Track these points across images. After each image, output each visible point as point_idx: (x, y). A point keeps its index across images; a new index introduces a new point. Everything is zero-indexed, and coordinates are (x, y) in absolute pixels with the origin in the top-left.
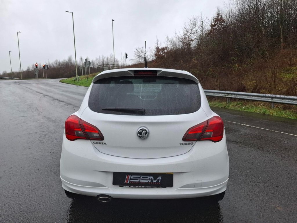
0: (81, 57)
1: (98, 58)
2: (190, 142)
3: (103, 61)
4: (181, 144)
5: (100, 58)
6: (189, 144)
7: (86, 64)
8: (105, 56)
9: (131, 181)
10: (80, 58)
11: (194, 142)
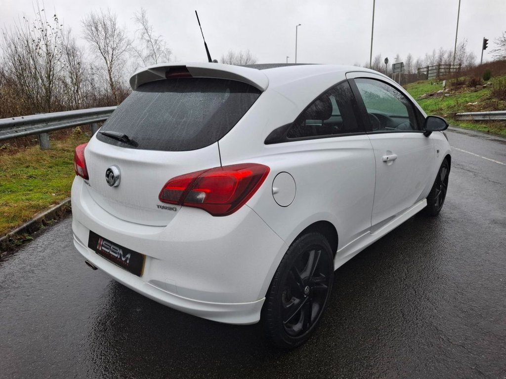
0: (398, 56)
1: (431, 53)
2: (172, 206)
3: (441, 59)
4: (158, 206)
5: (434, 55)
6: (171, 209)
7: (394, 68)
8: (444, 49)
9: (103, 248)
10: (396, 57)
11: (178, 207)
